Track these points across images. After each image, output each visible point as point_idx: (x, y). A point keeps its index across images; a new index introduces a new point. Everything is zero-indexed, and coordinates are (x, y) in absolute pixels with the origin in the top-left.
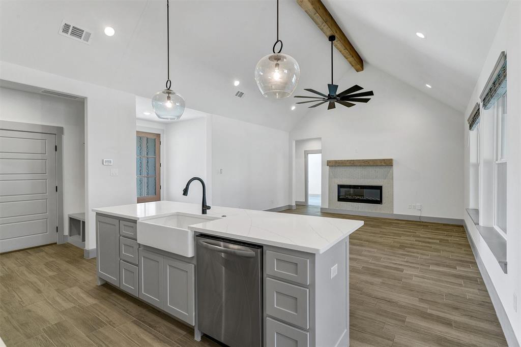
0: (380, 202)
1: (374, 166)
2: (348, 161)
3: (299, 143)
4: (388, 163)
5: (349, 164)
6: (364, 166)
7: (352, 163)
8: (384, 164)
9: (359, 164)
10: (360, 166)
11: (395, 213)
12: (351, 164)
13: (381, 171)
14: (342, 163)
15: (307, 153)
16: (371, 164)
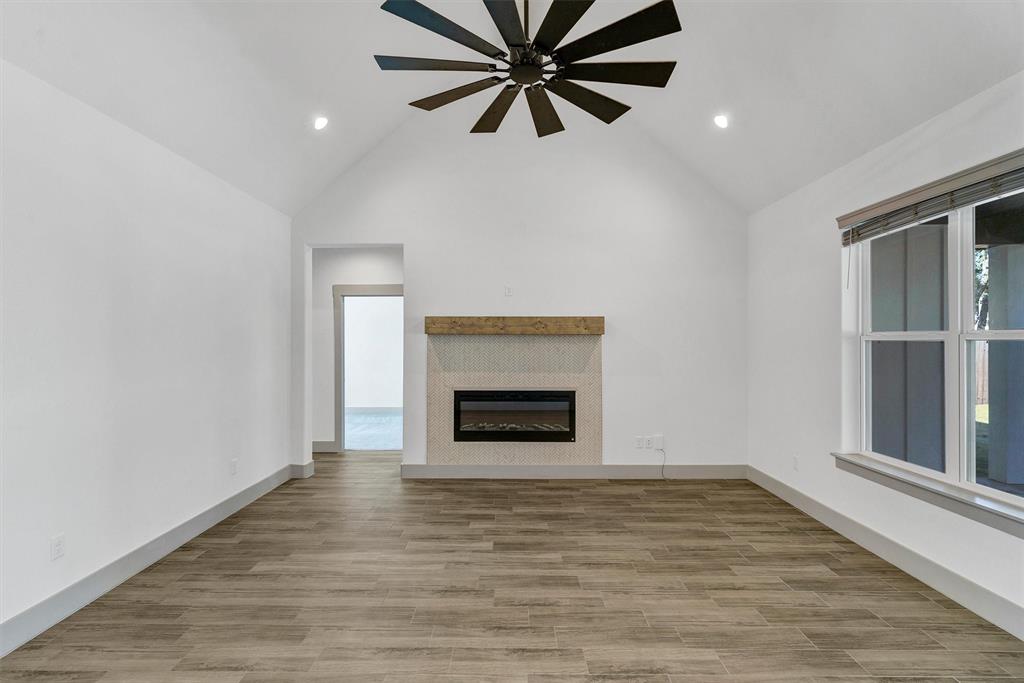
0: (568, 436)
1: (560, 335)
2: (488, 319)
3: (325, 255)
4: (591, 328)
5: (492, 330)
6: (535, 335)
7: (501, 325)
8: (584, 332)
9: (519, 330)
10: (523, 334)
11: (606, 462)
12: (497, 330)
13: (571, 349)
14: (472, 325)
15: (340, 293)
16: (553, 332)
